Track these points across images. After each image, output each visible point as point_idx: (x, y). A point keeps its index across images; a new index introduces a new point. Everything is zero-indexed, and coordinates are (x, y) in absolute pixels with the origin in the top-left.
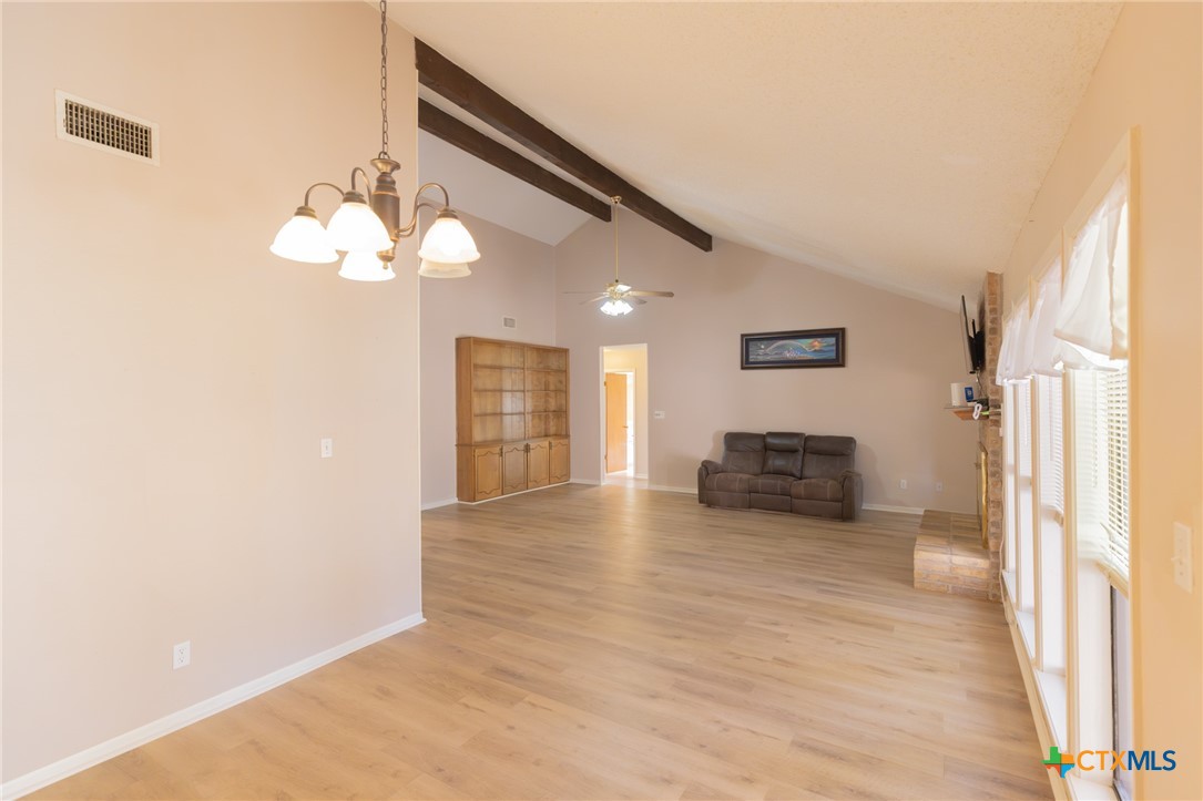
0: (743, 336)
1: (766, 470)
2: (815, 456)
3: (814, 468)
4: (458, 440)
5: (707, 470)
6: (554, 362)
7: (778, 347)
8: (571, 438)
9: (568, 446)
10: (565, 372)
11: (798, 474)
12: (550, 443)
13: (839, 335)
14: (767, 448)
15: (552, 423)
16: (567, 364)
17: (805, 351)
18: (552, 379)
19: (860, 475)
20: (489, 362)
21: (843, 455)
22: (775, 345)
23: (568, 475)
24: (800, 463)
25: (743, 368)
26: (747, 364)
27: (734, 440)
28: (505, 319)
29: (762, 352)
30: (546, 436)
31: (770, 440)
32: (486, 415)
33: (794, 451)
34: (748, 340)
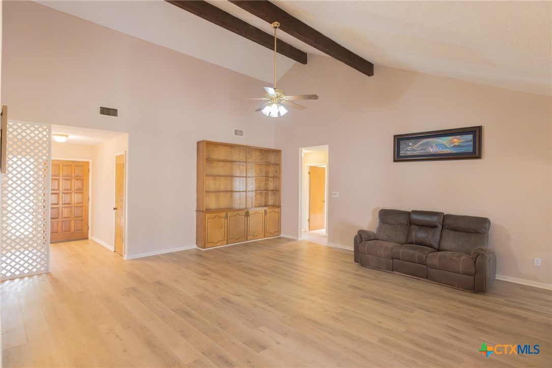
0: (395, 136)
1: (409, 240)
2: (452, 232)
3: (450, 241)
4: (197, 207)
5: (362, 238)
6: (272, 158)
7: (423, 144)
8: (282, 207)
9: (280, 213)
10: (278, 165)
11: (436, 246)
12: (265, 211)
13: (476, 132)
14: (411, 223)
15: (270, 198)
16: (280, 160)
17: (446, 147)
18: (271, 170)
19: (493, 253)
20: (222, 158)
21: (477, 232)
22: (420, 143)
23: (279, 231)
24: (438, 238)
25: (395, 161)
26: (398, 157)
27: (386, 215)
28: (236, 131)
29: (410, 148)
30: (266, 206)
31: (415, 217)
32: (219, 191)
33: (433, 227)
34: (399, 139)
